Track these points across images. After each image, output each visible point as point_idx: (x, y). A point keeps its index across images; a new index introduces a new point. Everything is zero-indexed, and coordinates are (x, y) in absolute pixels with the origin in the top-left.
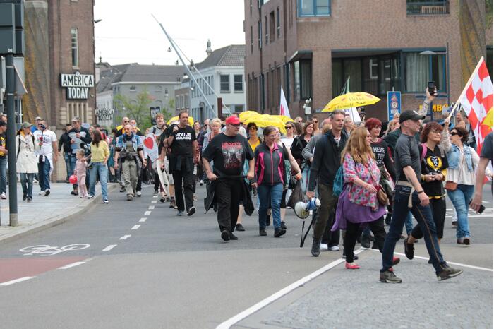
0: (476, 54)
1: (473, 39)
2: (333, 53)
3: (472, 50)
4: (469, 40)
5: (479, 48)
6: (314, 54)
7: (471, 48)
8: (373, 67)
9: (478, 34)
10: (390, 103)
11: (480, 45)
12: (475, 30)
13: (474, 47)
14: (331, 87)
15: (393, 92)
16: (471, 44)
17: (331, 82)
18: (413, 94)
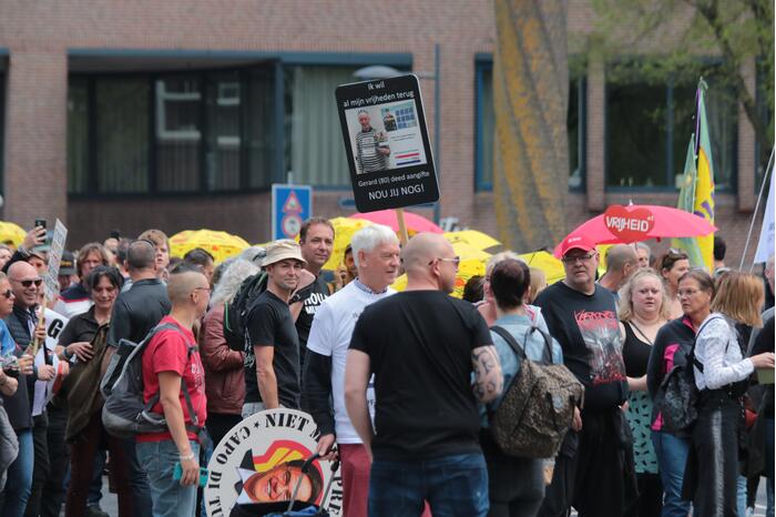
0: (539, 86)
1: (532, 40)
2: (73, 59)
3: (528, 75)
4: (520, 45)
5: (550, 67)
6: (14, 60)
7: (526, 66)
8: (168, 104)
9: (549, 26)
10: (281, 217)
11: (552, 60)
12: (540, 17)
13: (535, 64)
14: (62, 161)
15: (290, 186)
16: (525, 57)
17: (63, 145)
18: (333, 194)
